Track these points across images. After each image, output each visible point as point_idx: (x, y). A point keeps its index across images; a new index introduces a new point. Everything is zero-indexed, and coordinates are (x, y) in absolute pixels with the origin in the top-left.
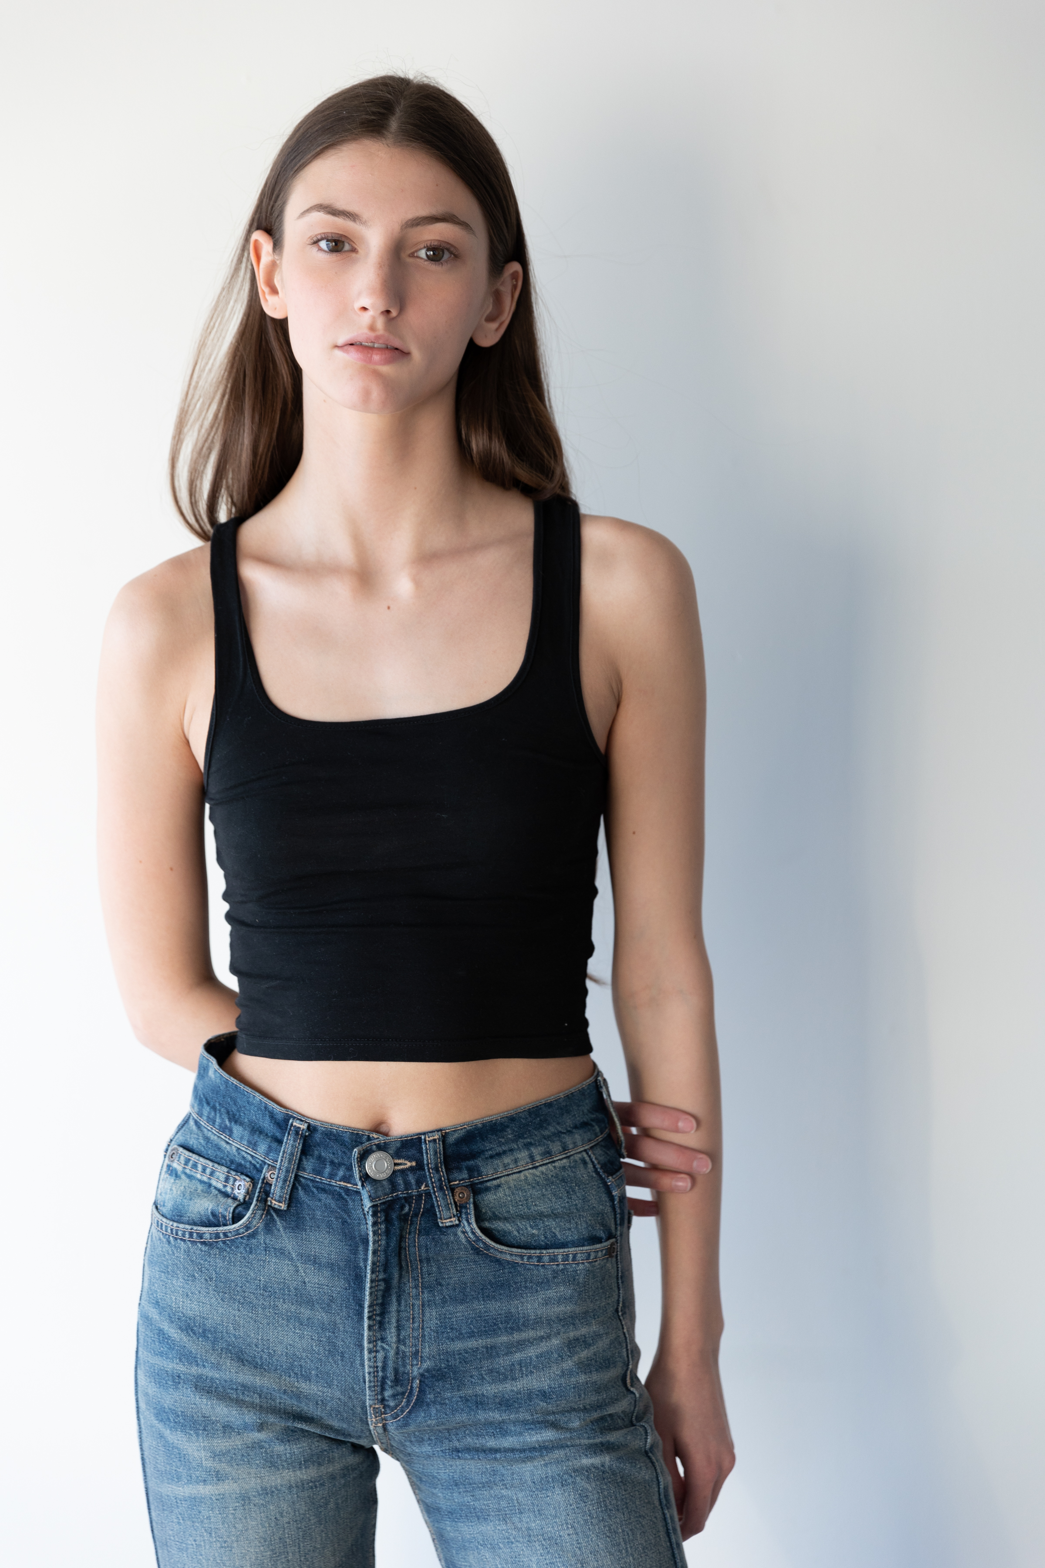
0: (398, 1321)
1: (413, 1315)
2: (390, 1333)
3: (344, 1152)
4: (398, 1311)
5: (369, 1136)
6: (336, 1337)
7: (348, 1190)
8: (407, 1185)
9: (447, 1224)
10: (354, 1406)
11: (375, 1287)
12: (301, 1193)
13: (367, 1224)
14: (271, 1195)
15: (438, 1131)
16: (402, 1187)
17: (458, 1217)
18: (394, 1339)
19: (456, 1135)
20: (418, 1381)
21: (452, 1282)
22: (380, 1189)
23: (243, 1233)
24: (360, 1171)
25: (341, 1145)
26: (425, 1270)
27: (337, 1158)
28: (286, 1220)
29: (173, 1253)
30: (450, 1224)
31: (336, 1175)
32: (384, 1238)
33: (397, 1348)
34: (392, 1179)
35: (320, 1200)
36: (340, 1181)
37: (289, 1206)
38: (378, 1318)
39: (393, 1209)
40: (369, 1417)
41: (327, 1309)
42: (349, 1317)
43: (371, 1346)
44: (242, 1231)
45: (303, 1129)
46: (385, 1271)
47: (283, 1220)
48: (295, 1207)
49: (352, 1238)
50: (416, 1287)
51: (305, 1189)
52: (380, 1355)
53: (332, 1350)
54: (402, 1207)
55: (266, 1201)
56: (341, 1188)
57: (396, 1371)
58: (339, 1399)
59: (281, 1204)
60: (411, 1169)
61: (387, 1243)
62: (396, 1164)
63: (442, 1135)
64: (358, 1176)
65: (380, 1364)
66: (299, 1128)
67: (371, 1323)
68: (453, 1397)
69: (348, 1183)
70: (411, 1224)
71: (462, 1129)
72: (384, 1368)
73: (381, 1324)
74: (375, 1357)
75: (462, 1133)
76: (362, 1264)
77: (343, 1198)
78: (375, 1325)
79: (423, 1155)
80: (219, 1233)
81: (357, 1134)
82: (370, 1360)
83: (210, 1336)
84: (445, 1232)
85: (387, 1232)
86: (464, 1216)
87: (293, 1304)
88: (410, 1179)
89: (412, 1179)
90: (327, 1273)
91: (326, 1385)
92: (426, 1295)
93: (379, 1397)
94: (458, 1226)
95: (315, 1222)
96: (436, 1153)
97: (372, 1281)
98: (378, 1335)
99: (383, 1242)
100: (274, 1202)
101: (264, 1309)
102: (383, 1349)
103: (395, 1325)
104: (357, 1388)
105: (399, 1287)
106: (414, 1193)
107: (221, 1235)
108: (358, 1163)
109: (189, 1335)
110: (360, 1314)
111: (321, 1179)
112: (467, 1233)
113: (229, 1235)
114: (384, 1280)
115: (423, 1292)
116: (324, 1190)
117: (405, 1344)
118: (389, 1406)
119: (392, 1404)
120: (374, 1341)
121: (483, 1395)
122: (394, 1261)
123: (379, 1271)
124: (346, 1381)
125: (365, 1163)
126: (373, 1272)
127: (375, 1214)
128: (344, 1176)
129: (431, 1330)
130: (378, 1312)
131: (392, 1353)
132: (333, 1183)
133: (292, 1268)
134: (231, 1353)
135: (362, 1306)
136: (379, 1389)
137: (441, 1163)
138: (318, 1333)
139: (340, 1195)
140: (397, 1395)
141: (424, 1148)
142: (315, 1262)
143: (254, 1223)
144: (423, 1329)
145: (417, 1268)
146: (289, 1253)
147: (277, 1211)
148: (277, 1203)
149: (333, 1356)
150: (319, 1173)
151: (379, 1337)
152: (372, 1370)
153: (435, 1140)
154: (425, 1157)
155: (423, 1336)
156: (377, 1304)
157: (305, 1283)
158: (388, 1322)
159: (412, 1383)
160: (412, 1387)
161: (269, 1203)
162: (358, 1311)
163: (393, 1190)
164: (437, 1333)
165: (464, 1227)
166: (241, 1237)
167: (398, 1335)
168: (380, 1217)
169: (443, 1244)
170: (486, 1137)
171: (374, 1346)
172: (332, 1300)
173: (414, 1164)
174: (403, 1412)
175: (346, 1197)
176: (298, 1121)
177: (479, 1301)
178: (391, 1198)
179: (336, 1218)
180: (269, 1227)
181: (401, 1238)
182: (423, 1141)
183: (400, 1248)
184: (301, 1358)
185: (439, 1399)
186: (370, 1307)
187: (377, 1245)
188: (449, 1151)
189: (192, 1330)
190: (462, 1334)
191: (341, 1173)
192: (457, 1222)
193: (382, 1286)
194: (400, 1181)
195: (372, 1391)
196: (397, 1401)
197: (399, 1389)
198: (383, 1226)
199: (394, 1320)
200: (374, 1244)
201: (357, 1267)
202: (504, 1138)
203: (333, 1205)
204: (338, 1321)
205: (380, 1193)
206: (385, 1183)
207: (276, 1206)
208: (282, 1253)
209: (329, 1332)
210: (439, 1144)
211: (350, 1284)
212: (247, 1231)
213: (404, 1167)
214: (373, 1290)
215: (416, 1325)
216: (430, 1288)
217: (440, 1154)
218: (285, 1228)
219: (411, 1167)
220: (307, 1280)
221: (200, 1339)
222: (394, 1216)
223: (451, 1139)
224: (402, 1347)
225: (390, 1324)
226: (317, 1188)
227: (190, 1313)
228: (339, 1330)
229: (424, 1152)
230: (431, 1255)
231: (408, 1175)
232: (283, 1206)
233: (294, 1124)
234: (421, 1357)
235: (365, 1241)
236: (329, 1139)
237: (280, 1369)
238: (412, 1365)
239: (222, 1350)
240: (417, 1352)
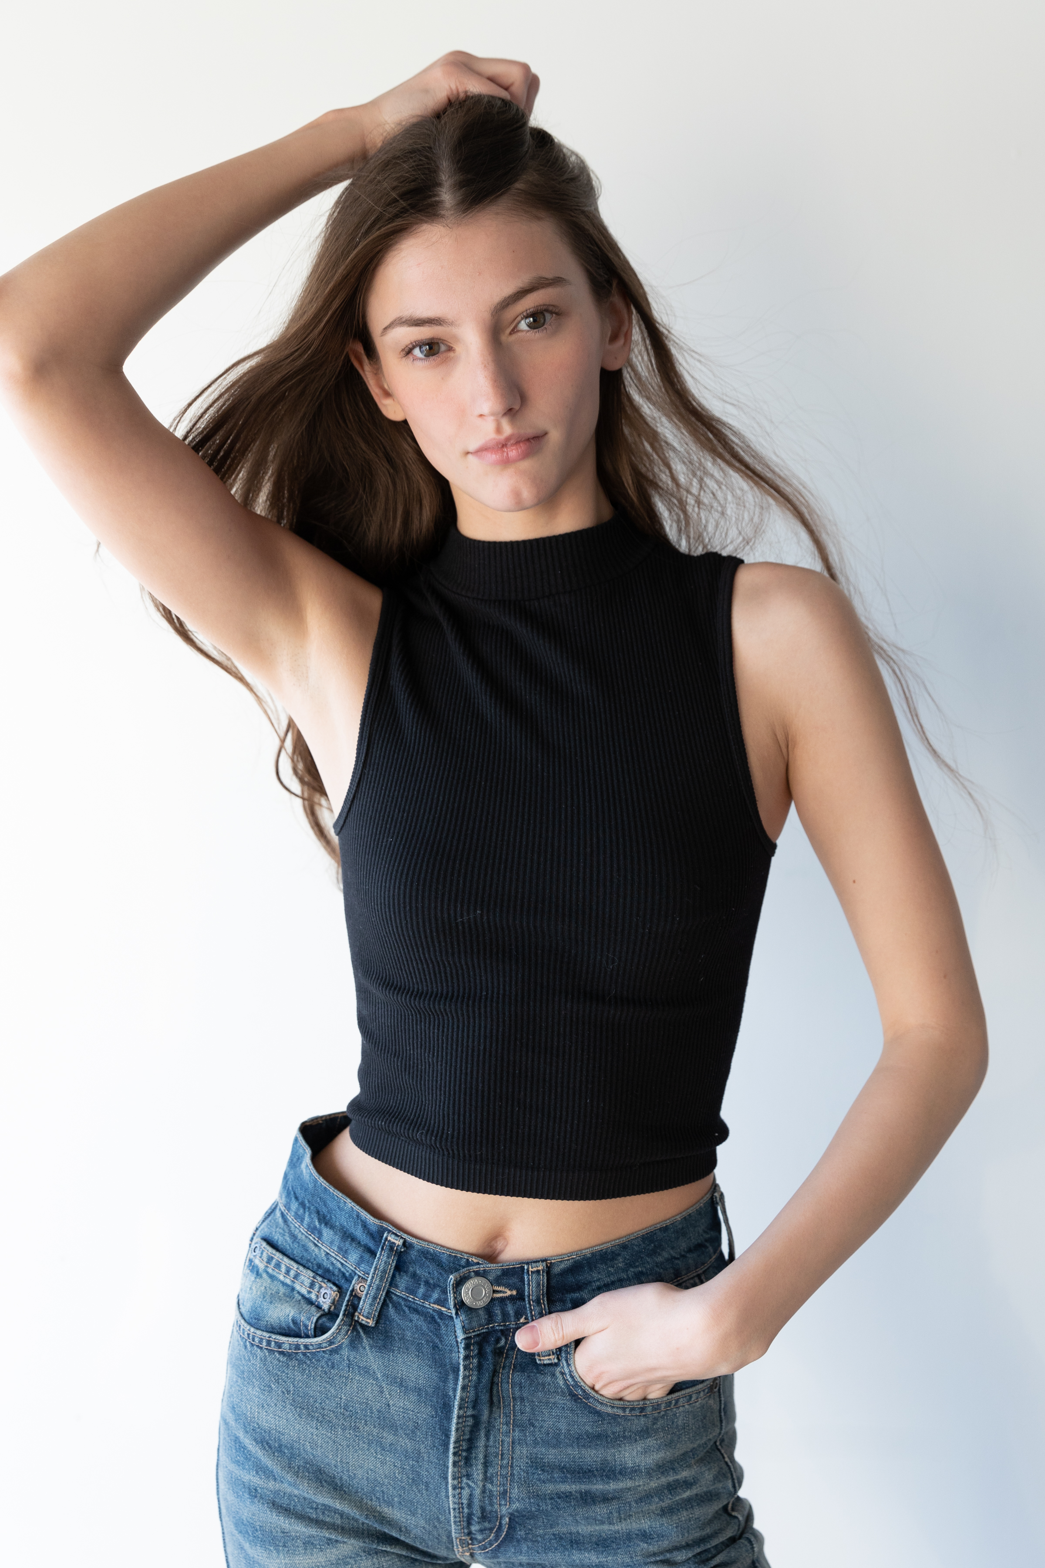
0: (486, 1456)
1: (502, 1451)
2: (477, 1470)
3: (440, 1273)
4: (486, 1446)
5: (468, 1260)
6: (420, 1466)
7: (442, 1313)
8: (505, 1316)
9: (545, 1362)
10: (439, 1535)
11: (462, 1423)
12: (391, 1311)
13: (459, 1352)
14: (359, 1311)
15: (543, 1261)
16: (499, 1317)
17: (558, 1355)
18: (481, 1477)
19: (562, 1266)
20: (507, 1520)
21: (546, 1425)
22: (475, 1319)
23: (326, 1347)
24: (455, 1298)
25: (438, 1265)
26: (517, 1408)
27: (433, 1279)
28: (373, 1338)
29: (249, 1359)
30: (548, 1362)
31: (430, 1296)
32: (476, 1373)
33: (484, 1486)
34: (488, 1309)
35: (411, 1321)
36: (434, 1303)
37: (377, 1322)
38: (464, 1454)
39: (488, 1342)
40: (455, 1547)
41: (412, 1435)
42: (434, 1446)
43: (456, 1482)
44: (324, 1345)
45: (398, 1245)
46: (474, 1407)
47: (370, 1338)
48: (384, 1324)
49: (442, 1365)
50: (507, 1424)
51: (396, 1307)
52: (466, 1492)
53: (416, 1480)
54: (498, 1340)
55: (353, 1315)
56: (434, 1310)
57: (483, 1509)
58: (424, 1528)
59: (368, 1321)
60: (511, 1298)
61: (479, 1379)
62: (494, 1292)
63: (547, 1265)
64: (452, 1303)
65: (465, 1501)
66: (394, 1243)
67: (456, 1459)
68: (545, 1534)
69: (443, 1306)
70: (506, 1358)
71: (569, 1260)
72: (470, 1505)
73: (467, 1460)
74: (460, 1493)
75: (569, 1263)
76: (451, 1393)
77: (436, 1322)
78: (460, 1461)
79: (524, 1284)
80: (300, 1345)
81: (455, 1256)
82: (454, 1496)
83: (286, 1451)
84: (542, 1370)
85: (480, 1367)
86: (563, 1355)
87: (375, 1427)
88: (509, 1309)
89: (510, 1309)
90: (413, 1397)
91: (409, 1513)
92: (517, 1434)
93: (466, 1531)
94: (556, 1365)
95: (404, 1343)
96: (538, 1284)
97: (459, 1417)
98: (464, 1472)
99: (474, 1378)
100: (361, 1317)
101: (344, 1429)
102: (469, 1486)
103: (482, 1461)
104: (442, 1518)
105: (489, 1422)
106: (511, 1326)
107: (302, 1347)
108: (453, 1289)
109: (265, 1449)
110: (446, 1445)
111: (414, 1299)
112: (566, 1374)
113: (311, 1347)
114: (473, 1416)
115: (513, 1430)
116: (416, 1311)
117: (492, 1483)
118: (476, 1539)
119: (479, 1537)
120: (458, 1478)
121: (578, 1532)
122: (485, 1397)
123: (467, 1408)
124: (431, 1511)
125: (461, 1289)
126: (460, 1408)
127: (467, 1347)
128: (438, 1298)
129: (521, 1469)
130: (464, 1448)
131: (477, 1492)
132: (427, 1304)
133: (376, 1388)
134: (309, 1473)
135: (448, 1437)
136: (465, 1524)
137: (543, 1295)
138: (401, 1461)
139: (433, 1317)
140: (485, 1530)
141: (526, 1279)
142: (401, 1385)
143: (339, 1338)
144: (512, 1467)
145: (510, 1405)
146: (374, 1373)
147: (364, 1327)
148: (364, 1319)
149: (417, 1485)
150: (413, 1292)
151: (465, 1473)
152: (456, 1506)
153: (538, 1271)
154: (526, 1288)
155: (512, 1475)
156: (463, 1440)
157: (389, 1405)
158: (475, 1457)
159: (501, 1519)
160: (500, 1523)
161: (356, 1319)
162: (443, 1441)
163: (489, 1321)
164: (528, 1473)
165: (563, 1367)
166: (323, 1351)
167: (486, 1472)
168: (473, 1350)
169: (539, 1383)
170: (596, 1267)
171: (459, 1482)
172: (417, 1427)
173: (514, 1293)
174: (491, 1545)
175: (439, 1320)
176: (393, 1236)
177: (573, 1447)
178: (487, 1330)
179: (427, 1341)
180: (354, 1344)
181: (495, 1372)
182: (525, 1271)
183: (492, 1383)
184: (383, 1484)
185: (530, 1536)
186: (455, 1442)
187: (467, 1380)
188: (554, 1282)
189: (267, 1443)
190: (554, 1478)
191: (435, 1295)
192: (556, 1361)
193: (470, 1422)
194: (497, 1310)
195: (458, 1526)
196: (484, 1535)
197: (487, 1525)
198: (475, 1361)
199: (481, 1456)
200: (464, 1379)
201: (446, 1395)
202: (613, 1267)
203: (425, 1328)
204: (423, 1450)
205: (474, 1324)
206: (481, 1312)
207: (363, 1322)
208: (366, 1372)
209: (413, 1460)
210: (543, 1276)
211: (436, 1412)
212: (330, 1345)
213: (505, 1295)
214: (460, 1425)
215: (505, 1462)
216: (522, 1427)
217: (543, 1286)
218: (371, 1347)
219: (511, 1295)
220: (391, 1403)
221: (276, 1454)
222: (488, 1349)
223: (556, 1270)
224: (489, 1486)
225: (477, 1460)
226: (409, 1308)
227: (265, 1425)
228: (423, 1459)
229: (526, 1283)
230: (525, 1395)
231: (506, 1305)
232: (371, 1323)
233: (389, 1238)
234: (510, 1498)
235: (456, 1370)
236: (425, 1258)
237: (361, 1492)
238: (500, 1505)
239: (298, 1468)
240: (505, 1492)
